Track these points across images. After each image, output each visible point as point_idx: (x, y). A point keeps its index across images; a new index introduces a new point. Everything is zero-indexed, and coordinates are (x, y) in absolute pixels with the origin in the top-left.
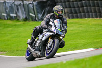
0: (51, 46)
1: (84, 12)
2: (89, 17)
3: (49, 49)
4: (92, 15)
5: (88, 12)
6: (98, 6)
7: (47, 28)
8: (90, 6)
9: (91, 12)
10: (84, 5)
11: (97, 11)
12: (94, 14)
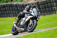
0: (31, 25)
1: (7, 14)
2: (10, 17)
3: (30, 26)
4: (11, 15)
5: (9, 14)
6: (15, 10)
7: (28, 14)
8: (10, 10)
9: (11, 14)
10: (7, 10)
11: (14, 13)
12: (12, 15)
